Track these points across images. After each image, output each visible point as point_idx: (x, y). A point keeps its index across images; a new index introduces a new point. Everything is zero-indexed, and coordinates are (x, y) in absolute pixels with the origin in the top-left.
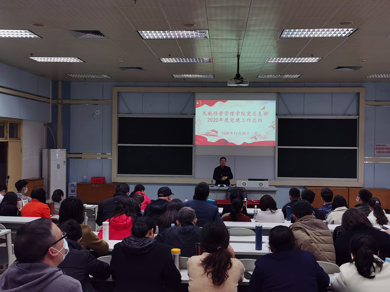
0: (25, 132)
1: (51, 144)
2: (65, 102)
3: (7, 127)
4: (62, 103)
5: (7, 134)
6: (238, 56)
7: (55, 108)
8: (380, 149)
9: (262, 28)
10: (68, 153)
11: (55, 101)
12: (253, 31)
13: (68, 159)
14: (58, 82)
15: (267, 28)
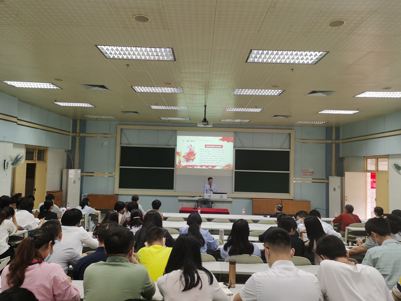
0: (50, 156)
1: (70, 165)
2: (81, 135)
3: (36, 153)
4: (79, 136)
5: (35, 158)
6: (205, 106)
7: (74, 139)
8: (305, 172)
9: (219, 87)
10: (82, 172)
12: (214, 89)
13: (82, 177)
14: (77, 120)
15: (223, 87)
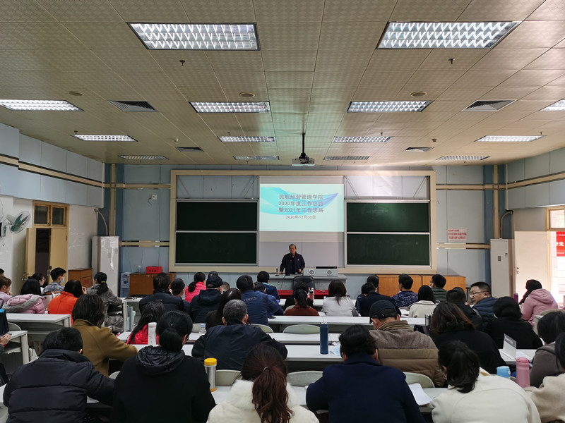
0: (73, 217)
2: (119, 185)
3: (50, 212)
4: (115, 188)
5: (50, 220)
6: (303, 134)
8: (453, 234)
9: (328, 100)
10: (121, 240)
11: (108, 185)
12: (319, 103)
13: (120, 247)
14: (111, 164)
15: (334, 100)
